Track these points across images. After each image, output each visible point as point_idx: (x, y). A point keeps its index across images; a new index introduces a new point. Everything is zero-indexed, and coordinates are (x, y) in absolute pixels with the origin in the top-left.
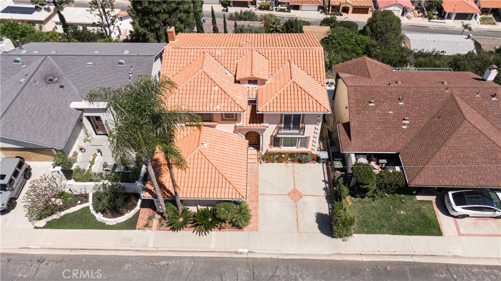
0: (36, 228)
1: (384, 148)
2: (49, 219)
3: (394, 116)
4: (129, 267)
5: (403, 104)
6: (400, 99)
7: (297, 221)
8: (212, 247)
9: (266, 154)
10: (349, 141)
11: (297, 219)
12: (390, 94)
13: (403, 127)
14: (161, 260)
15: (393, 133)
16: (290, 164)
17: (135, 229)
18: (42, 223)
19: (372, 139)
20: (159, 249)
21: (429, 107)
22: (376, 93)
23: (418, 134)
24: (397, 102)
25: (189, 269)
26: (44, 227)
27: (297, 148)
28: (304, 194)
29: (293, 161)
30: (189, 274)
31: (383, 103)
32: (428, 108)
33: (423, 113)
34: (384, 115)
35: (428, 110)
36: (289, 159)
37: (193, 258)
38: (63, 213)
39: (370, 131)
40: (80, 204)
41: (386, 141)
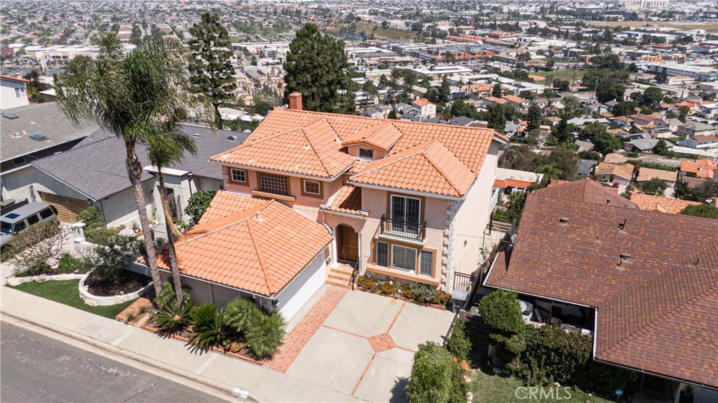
0: (8, 285)
1: (568, 294)
2: (28, 279)
3: (602, 249)
4: (64, 360)
5: (626, 233)
6: (621, 225)
7: (361, 379)
8: (198, 372)
9: (366, 276)
10: (505, 271)
11: (363, 375)
12: (603, 216)
13: (618, 268)
14: (113, 367)
15: (594, 274)
16: (400, 302)
17: (114, 319)
18: (16, 281)
19: (550, 276)
20: (124, 352)
21: (679, 246)
22: (577, 210)
23: (645, 285)
24: (615, 229)
25: (140, 390)
26: (17, 287)
27: (417, 273)
28: (397, 344)
29: (406, 297)
30: (135, 396)
31: (588, 225)
32: (676, 247)
33: (665, 253)
34: (584, 243)
35: (676, 250)
36: (400, 291)
37: (159, 378)
38: (48, 278)
39: (549, 263)
40: (76, 273)
41: (577, 285)
